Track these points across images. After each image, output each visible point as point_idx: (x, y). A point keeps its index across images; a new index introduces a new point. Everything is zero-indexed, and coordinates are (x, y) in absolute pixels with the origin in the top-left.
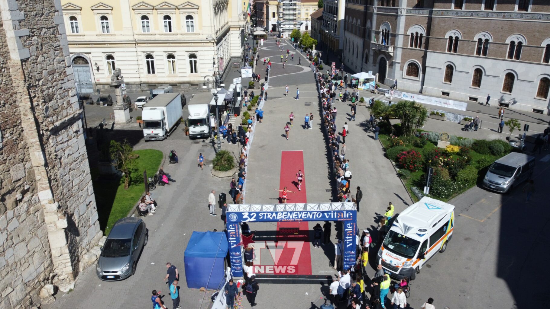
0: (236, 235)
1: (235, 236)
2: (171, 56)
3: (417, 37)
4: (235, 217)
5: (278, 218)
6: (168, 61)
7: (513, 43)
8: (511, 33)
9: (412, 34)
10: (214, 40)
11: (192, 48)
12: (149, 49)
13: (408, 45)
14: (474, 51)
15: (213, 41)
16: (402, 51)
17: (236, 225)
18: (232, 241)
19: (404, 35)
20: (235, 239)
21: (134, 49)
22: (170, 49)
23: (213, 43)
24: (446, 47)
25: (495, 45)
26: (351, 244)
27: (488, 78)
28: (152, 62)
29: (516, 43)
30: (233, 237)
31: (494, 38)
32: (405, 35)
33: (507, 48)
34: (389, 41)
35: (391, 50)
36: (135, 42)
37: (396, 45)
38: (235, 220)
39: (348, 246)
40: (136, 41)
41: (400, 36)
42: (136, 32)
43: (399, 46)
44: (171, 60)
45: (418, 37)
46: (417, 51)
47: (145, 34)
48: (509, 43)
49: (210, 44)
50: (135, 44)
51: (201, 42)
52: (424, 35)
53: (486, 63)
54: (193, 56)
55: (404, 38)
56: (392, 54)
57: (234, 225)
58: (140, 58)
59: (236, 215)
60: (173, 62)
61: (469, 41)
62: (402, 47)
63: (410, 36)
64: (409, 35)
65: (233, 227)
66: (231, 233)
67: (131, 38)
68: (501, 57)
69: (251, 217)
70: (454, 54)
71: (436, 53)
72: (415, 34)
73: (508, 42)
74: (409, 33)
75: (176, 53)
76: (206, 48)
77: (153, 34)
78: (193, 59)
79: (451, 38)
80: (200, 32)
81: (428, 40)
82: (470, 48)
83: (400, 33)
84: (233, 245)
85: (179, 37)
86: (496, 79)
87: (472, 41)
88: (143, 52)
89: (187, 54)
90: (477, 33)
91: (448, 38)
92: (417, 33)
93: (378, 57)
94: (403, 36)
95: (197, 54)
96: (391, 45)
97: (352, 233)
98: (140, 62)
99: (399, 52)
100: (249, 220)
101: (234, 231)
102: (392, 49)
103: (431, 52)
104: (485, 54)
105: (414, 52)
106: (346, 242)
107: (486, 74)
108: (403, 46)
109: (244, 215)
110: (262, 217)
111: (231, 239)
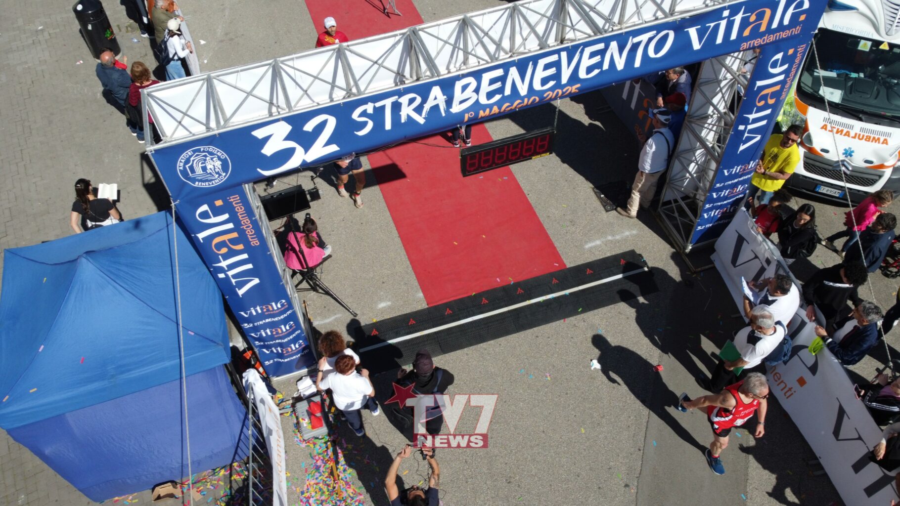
5: (456, 109)
17: (234, 199)
39: (743, 148)
57: (219, 203)
65: (217, 212)
69: (307, 141)
97: (778, 94)
109: (267, 139)
110: (370, 125)
111: (224, 264)
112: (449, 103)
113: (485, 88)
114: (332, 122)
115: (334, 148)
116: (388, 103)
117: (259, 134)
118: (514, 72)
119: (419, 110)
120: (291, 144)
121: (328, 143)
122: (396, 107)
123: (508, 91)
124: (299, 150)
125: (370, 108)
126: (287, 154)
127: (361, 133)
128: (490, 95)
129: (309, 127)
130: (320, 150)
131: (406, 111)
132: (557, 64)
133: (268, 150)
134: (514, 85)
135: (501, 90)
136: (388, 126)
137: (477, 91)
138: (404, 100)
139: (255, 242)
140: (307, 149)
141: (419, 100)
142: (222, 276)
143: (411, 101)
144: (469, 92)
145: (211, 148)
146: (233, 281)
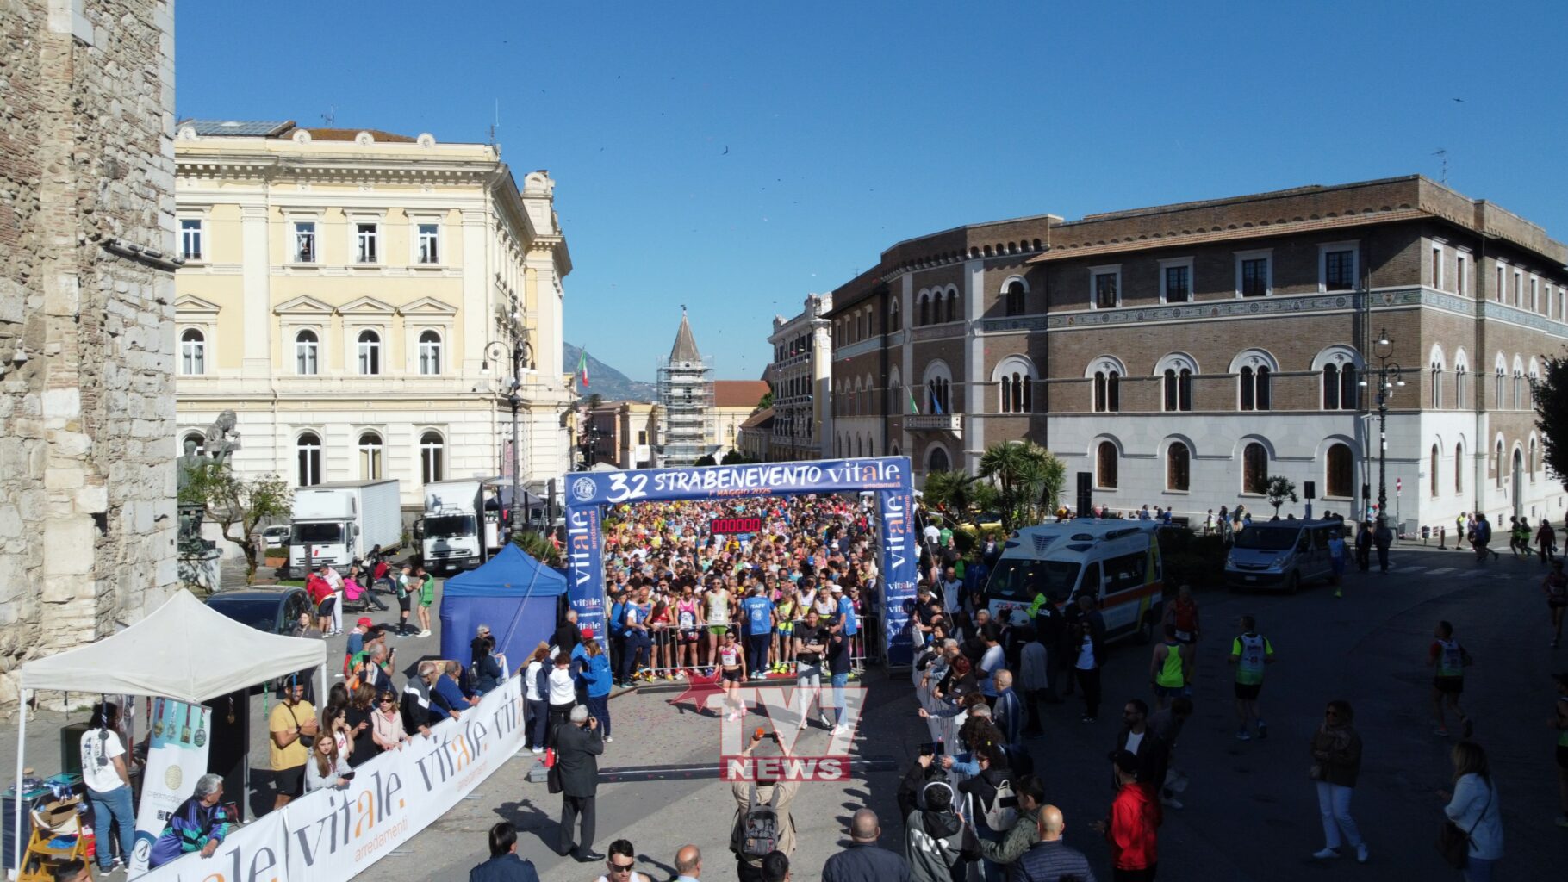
0: (590, 546)
1: (586, 547)
2: (370, 438)
3: (1016, 385)
4: (589, 489)
5: (706, 487)
6: (362, 450)
7: (1246, 371)
8: (1238, 347)
9: (1005, 379)
10: (495, 394)
11: (432, 417)
12: (308, 418)
13: (997, 407)
14: (1160, 401)
15: (491, 397)
16: (985, 424)
17: (592, 513)
18: (578, 565)
19: (985, 384)
20: (586, 555)
21: (268, 417)
22: (370, 417)
23: (492, 401)
24: (1090, 400)
25: (1207, 381)
26: (902, 561)
27: (1204, 462)
28: (316, 454)
29: (1255, 371)
30: (581, 551)
31: (1201, 365)
32: (989, 384)
33: (1235, 385)
34: (950, 406)
35: (955, 422)
36: (272, 398)
37: (967, 410)
38: (589, 498)
39: (895, 565)
40: (276, 396)
41: (975, 387)
42: (277, 373)
43: (975, 412)
44: (370, 447)
45: (1020, 384)
46: (1021, 419)
47: (302, 378)
48: (1239, 372)
49: (482, 404)
50: (273, 402)
51: (458, 398)
52: (1035, 377)
53: (1195, 428)
54: (431, 437)
55: (985, 391)
56: (958, 434)
57: (585, 513)
58: (280, 441)
59: (593, 483)
60: (374, 453)
61: (1142, 379)
62: (982, 412)
63: (1001, 386)
64: (997, 383)
65: (583, 519)
66: (577, 538)
67: (263, 387)
68: (1227, 408)
69: (632, 486)
70: (1113, 415)
71: (1068, 419)
72: (1011, 379)
73: (1235, 369)
74: (997, 378)
75: (384, 428)
76: (471, 416)
77: (326, 378)
78: (432, 446)
79: (1099, 375)
80: (456, 373)
81: (1044, 389)
82: (1149, 395)
83: (975, 380)
84: (581, 576)
85: (397, 386)
86: (1223, 463)
87: (1149, 379)
88: (293, 425)
89: (417, 434)
90: (1159, 358)
91: (1093, 376)
92: (1016, 376)
93: (925, 448)
94: (982, 387)
95: (443, 431)
96: (956, 412)
97: (903, 527)
98: (280, 454)
99: (978, 427)
100: (627, 495)
101: (585, 530)
102: (959, 422)
103: (1056, 416)
104: (1186, 405)
105: (1013, 423)
106: (889, 553)
107: (1199, 453)
108: (985, 410)
109: (615, 481)
110: (662, 486)
111: (576, 556)
112: (702, 482)
113: (721, 479)
114: (645, 479)
115: (644, 494)
116: (672, 475)
117: (612, 477)
118: (735, 474)
119: (687, 482)
120: (625, 487)
121: (642, 490)
122: (676, 479)
123: (733, 483)
124: (628, 490)
125: (664, 476)
126: (621, 492)
127: (659, 489)
128: (724, 483)
129: (635, 479)
130: (638, 493)
131: (681, 483)
132: (757, 473)
133: (614, 487)
134: (736, 481)
135: (729, 482)
136: (671, 488)
137: (716, 479)
138: (680, 475)
139: (595, 546)
140: (632, 490)
141: (687, 477)
142: (572, 565)
143: (684, 477)
144: (712, 479)
145: (590, 480)
146: (577, 571)
